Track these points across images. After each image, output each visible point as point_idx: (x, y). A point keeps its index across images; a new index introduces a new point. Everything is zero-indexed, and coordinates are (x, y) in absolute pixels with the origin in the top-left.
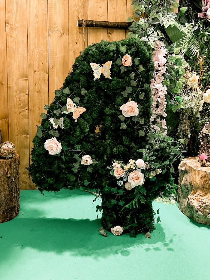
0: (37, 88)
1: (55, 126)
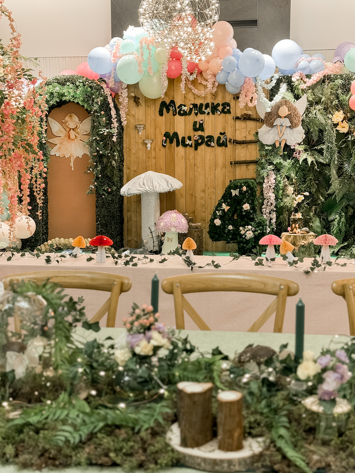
0: (209, 197)
1: (218, 214)
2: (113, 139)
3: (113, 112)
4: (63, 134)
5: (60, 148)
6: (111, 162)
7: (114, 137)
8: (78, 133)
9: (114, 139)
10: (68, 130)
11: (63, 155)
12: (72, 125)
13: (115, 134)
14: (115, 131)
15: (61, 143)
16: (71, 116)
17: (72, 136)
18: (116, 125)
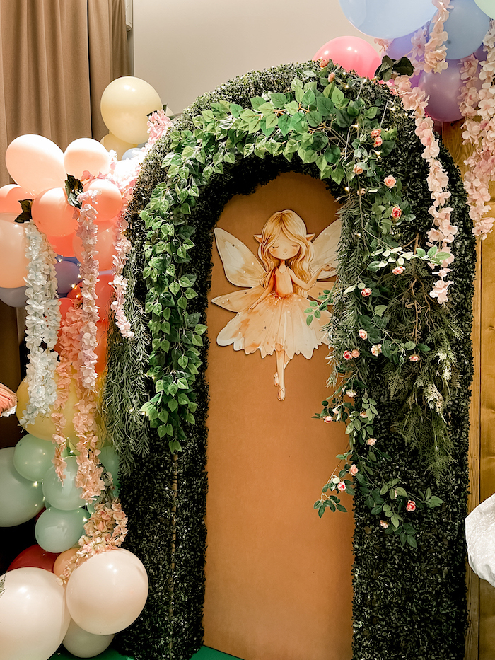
2: (433, 294)
3: (437, 181)
4: (256, 279)
5: (245, 323)
6: (421, 392)
7: (439, 284)
8: (302, 275)
9: (440, 292)
10: (272, 264)
11: (254, 345)
12: (284, 249)
13: (443, 273)
14: (443, 258)
15: (250, 310)
16: (282, 220)
17: (284, 286)
18: (447, 231)
